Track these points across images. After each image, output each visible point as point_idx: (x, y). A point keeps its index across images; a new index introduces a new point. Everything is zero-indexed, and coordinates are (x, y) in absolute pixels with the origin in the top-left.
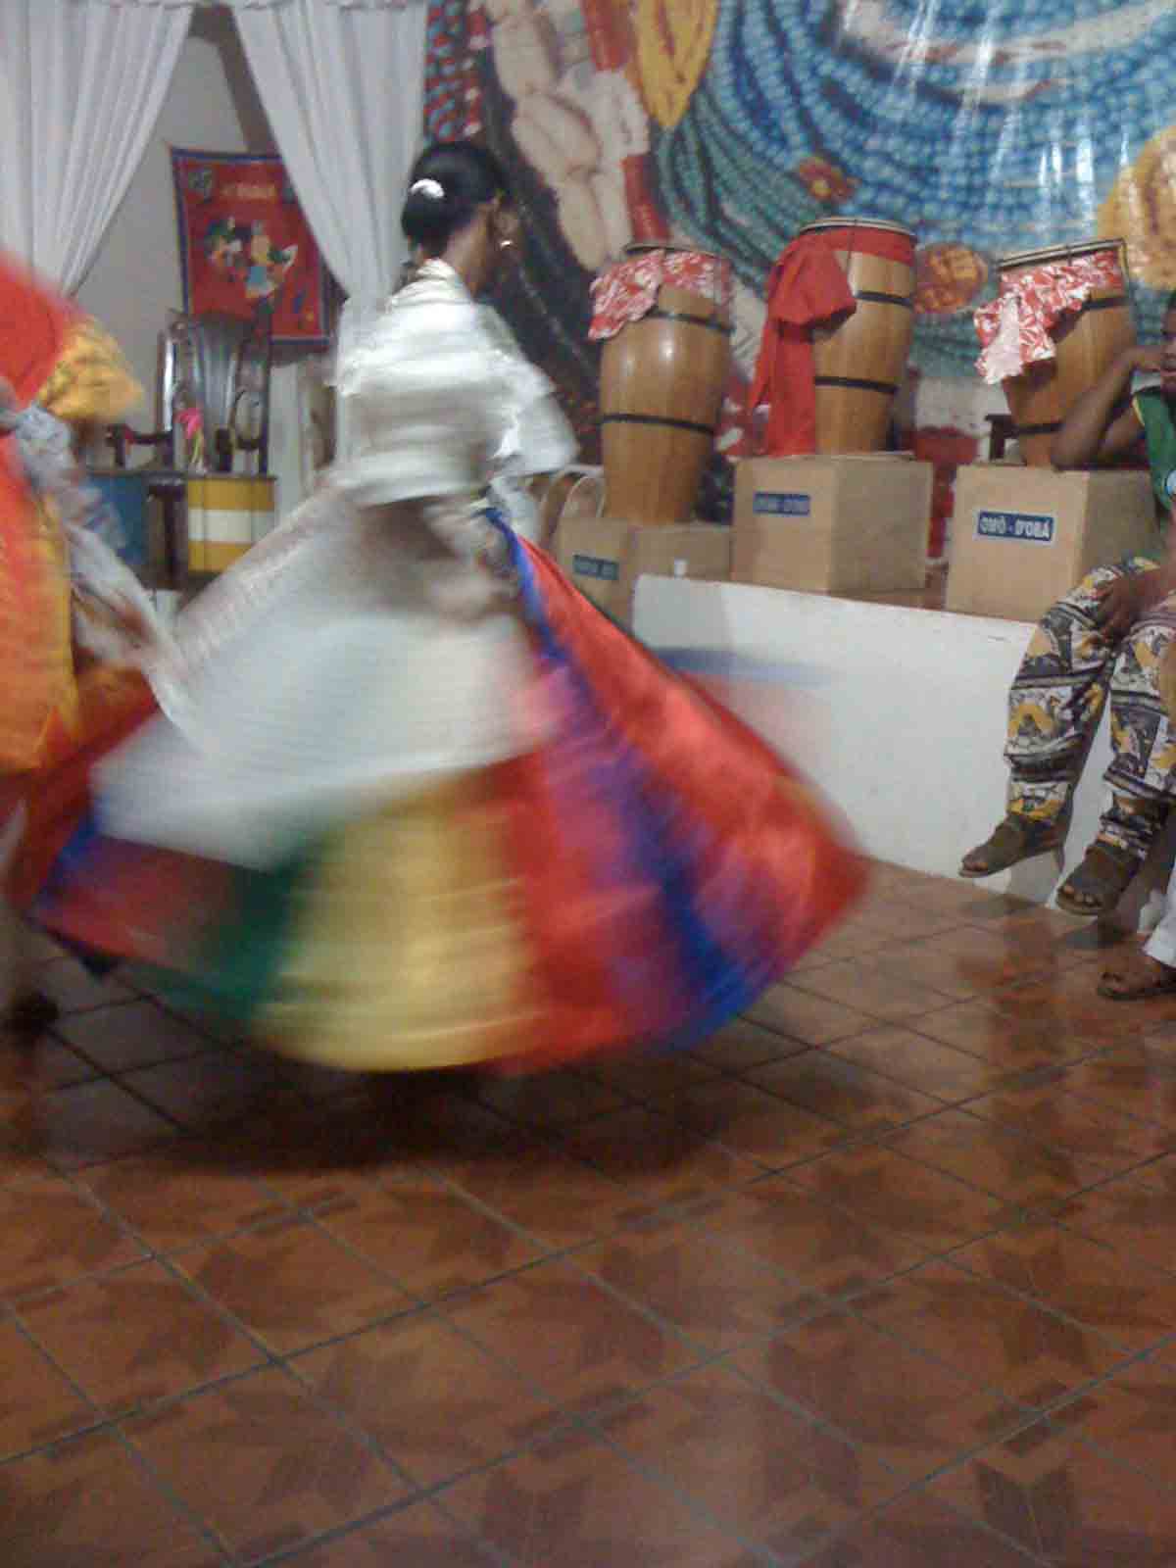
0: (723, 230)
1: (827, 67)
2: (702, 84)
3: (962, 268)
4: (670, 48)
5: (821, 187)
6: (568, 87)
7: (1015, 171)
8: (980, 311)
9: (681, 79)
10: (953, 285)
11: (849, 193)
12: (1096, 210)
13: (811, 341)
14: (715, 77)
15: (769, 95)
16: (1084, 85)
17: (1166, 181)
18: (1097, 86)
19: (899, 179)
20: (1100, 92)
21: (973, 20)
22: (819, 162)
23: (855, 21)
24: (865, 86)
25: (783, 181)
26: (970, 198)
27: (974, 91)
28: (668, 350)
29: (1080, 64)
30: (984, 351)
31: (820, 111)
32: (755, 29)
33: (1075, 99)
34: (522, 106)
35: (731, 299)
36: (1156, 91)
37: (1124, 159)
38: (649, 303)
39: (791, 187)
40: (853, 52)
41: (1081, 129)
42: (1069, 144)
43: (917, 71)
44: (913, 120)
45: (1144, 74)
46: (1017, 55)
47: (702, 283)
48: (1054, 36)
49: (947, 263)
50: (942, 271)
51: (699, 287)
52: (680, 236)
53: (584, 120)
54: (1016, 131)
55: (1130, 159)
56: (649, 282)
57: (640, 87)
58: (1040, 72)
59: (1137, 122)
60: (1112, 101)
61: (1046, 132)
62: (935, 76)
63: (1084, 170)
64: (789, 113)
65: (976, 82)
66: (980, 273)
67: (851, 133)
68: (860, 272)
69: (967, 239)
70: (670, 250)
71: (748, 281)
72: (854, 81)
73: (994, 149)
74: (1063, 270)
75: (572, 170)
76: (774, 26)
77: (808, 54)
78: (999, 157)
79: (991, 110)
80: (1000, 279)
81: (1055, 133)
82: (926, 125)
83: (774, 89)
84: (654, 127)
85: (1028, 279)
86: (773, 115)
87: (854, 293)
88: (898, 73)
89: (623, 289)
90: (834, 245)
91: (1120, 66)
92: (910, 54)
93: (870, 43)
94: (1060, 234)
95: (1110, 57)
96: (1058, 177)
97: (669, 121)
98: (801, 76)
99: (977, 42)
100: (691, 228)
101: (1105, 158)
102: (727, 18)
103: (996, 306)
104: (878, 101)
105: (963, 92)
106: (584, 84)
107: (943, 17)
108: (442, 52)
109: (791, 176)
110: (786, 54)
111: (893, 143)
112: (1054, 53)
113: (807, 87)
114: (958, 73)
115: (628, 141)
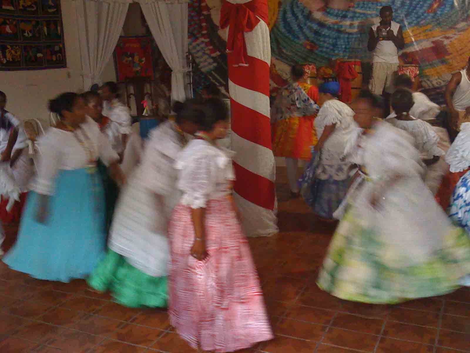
0: (283, 55)
1: (309, 24)
2: (275, 26)
5: (308, 47)
14: (279, 24)
19: (328, 46)
21: (344, 17)
22: (307, 42)
23: (315, 15)
24: (319, 28)
25: (299, 46)
31: (307, 32)
32: (289, 15)
39: (301, 47)
43: (332, 26)
44: (331, 35)
46: (354, 24)
58: (360, 27)
62: (336, 27)
64: (300, 33)
67: (316, 37)
72: (315, 27)
76: (294, 14)
77: (304, 21)
79: (350, 34)
82: (334, 36)
83: (295, 28)
86: (295, 33)
88: (327, 26)
92: (329, 22)
98: (302, 26)
99: (346, 21)
102: (281, 12)
104: (322, 31)
105: (343, 30)
107: (338, 16)
108: (193, 14)
110: (298, 21)
113: (305, 27)
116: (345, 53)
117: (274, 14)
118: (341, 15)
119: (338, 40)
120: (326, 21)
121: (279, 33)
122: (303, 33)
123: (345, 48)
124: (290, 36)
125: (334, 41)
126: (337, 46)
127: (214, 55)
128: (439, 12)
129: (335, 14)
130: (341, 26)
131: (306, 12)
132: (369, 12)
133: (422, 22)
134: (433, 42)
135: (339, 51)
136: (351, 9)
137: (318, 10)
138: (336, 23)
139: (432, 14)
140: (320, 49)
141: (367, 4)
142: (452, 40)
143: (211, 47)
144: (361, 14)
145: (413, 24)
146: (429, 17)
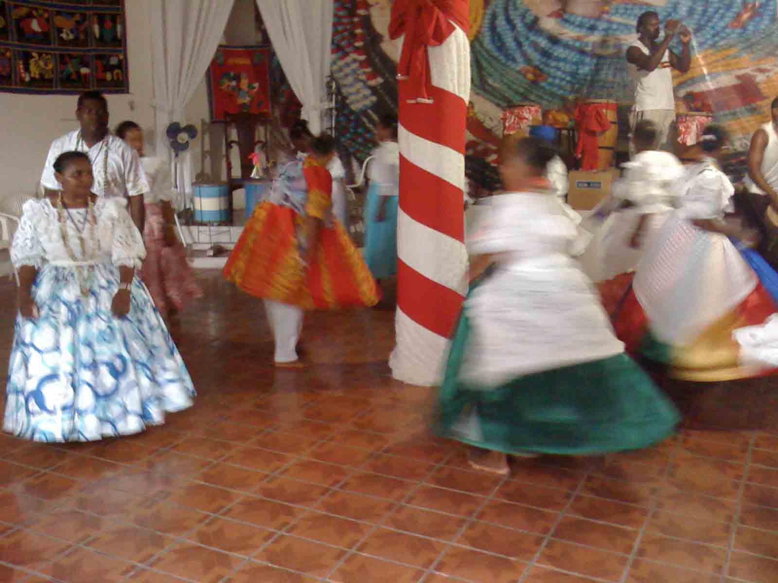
0: (487, 87)
1: (534, 38)
2: (478, 37)
5: (530, 76)
14: (483, 37)
15: (508, 44)
19: (563, 76)
21: (592, 28)
22: (528, 68)
23: (545, 24)
24: (549, 45)
25: (515, 74)
26: (593, 83)
31: (530, 51)
32: (501, 22)
34: (385, 38)
39: (518, 76)
43: (571, 42)
44: (569, 57)
46: (609, 41)
48: (623, 37)
62: (577, 44)
64: (517, 52)
67: (544, 60)
72: (543, 43)
76: (509, 21)
77: (524, 33)
78: (604, 72)
79: (601, 57)
82: (574, 60)
83: (510, 43)
86: (510, 52)
88: (563, 43)
92: (568, 37)
93: (552, 32)
98: (522, 40)
99: (593, 35)
102: (488, 17)
104: (554, 51)
105: (588, 51)
107: (582, 26)
108: (341, 13)
109: (519, 72)
110: (515, 32)
111: (561, 65)
113: (525, 43)
117: (476, 20)
118: (587, 25)
119: (580, 67)
120: (562, 34)
121: (482, 50)
122: (524, 55)
123: (593, 81)
124: (502, 58)
125: (574, 67)
127: (372, 83)
128: (750, 28)
129: (577, 23)
130: (587, 44)
131: (529, 19)
133: (721, 43)
134: (738, 77)
136: (605, 16)
137: (550, 16)
138: (578, 39)
139: (738, 31)
140: (550, 80)
141: (632, 9)
142: (771, 74)
143: (369, 70)
144: (619, 24)
146: (734, 36)
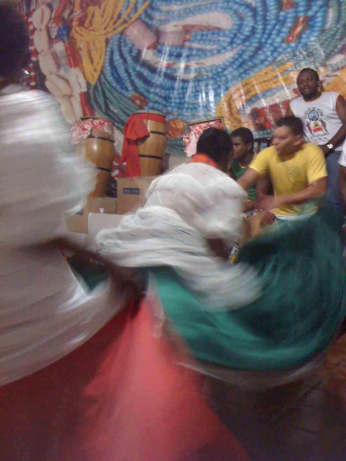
0: (110, 114)
1: (138, 68)
2: (102, 73)
3: (179, 125)
4: (92, 61)
5: (138, 102)
6: (62, 72)
7: (193, 99)
8: (184, 136)
9: (95, 70)
10: (177, 130)
11: (146, 104)
12: (216, 109)
13: (138, 145)
14: (106, 70)
15: (121, 76)
16: (210, 75)
17: (234, 101)
18: (214, 75)
19: (160, 100)
20: (215, 77)
21: (179, 56)
22: (137, 95)
23: (145, 56)
24: (149, 74)
25: (127, 100)
26: (180, 105)
27: (180, 76)
28: (95, 147)
29: (209, 69)
30: (186, 148)
31: (136, 80)
32: (117, 57)
33: (208, 78)
34: (48, 77)
35: (113, 133)
36: (230, 77)
37: (222, 95)
38: (89, 134)
39: (130, 102)
40: (145, 64)
41: (210, 87)
42: (207, 91)
43: (164, 70)
44: (164, 84)
45: (226, 72)
46: (191, 66)
47: (104, 128)
48: (201, 61)
49: (175, 124)
50: (174, 126)
51: (104, 129)
52: (97, 115)
53: (67, 82)
54: (193, 87)
55: (224, 95)
56: (88, 128)
57: (84, 73)
58: (198, 70)
59: (225, 85)
60: (218, 79)
61: (201, 88)
62: (169, 71)
63: (211, 98)
64: (128, 81)
65: (180, 73)
66: (184, 126)
67: (146, 87)
68: (150, 125)
69: (180, 117)
70: (94, 119)
71: (118, 128)
72: (146, 72)
73: (186, 92)
74: (207, 125)
75: (64, 96)
76: (122, 56)
77: (132, 65)
78: (188, 94)
79: (185, 81)
80: (190, 128)
81: (203, 88)
82: (167, 85)
83: (124, 75)
84: (88, 84)
85: (198, 128)
86: (123, 82)
87: (149, 131)
88: (158, 71)
89: (81, 129)
90: (142, 118)
91: (220, 70)
92: (162, 65)
93: (150, 62)
94: (206, 116)
95: (217, 67)
96: (205, 100)
97: (93, 83)
98: (131, 71)
99: (180, 62)
100: (101, 113)
101: (217, 95)
102: (108, 54)
103: (189, 135)
104: (152, 78)
105: (177, 76)
106: (66, 71)
107: (171, 55)
109: (130, 99)
110: (126, 65)
111: (158, 90)
112: (201, 66)
113: (133, 74)
114: (175, 70)
115: (81, 88)
116: (180, 111)
117: (100, 57)
118: (175, 54)
119: (171, 91)
120: (157, 63)
121: (106, 83)
122: (132, 83)
123: (180, 103)
124: (118, 87)
125: (167, 92)
126: (169, 100)
128: (303, 41)
131: (135, 52)
132: (209, 47)
133: (279, 58)
135: (173, 107)
136: (187, 44)
137: (149, 48)
138: (169, 67)
139: (293, 45)
140: (151, 104)
141: (207, 35)
144: (198, 50)
145: (266, 63)
146: (289, 50)
